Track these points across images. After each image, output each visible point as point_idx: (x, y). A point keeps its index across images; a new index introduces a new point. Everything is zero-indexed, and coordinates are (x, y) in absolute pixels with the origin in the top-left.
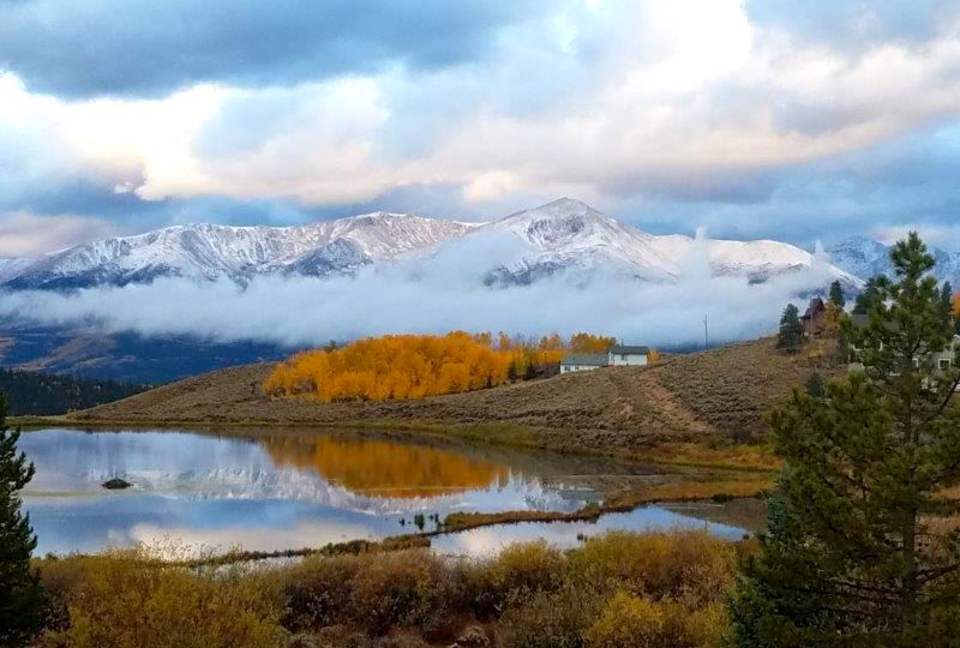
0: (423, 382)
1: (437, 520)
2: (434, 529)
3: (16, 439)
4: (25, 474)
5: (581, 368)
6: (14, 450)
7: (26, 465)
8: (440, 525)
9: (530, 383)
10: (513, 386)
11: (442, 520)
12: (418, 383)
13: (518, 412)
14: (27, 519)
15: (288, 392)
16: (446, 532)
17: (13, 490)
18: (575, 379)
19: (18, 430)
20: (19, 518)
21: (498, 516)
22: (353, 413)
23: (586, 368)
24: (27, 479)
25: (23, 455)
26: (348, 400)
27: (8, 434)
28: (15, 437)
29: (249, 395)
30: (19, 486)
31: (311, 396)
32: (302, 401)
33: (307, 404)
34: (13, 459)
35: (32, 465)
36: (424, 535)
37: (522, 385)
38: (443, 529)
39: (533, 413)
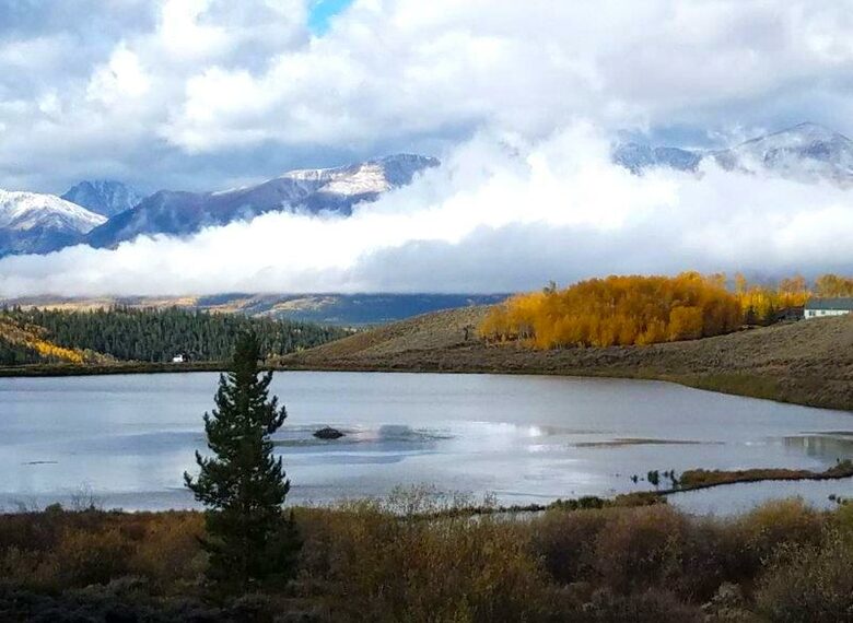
0: (651, 327)
1: (672, 477)
2: (671, 487)
3: (267, 384)
4: (277, 418)
5: (828, 313)
6: (266, 394)
7: (278, 409)
8: (675, 482)
9: (770, 329)
10: (752, 333)
11: (677, 478)
12: (644, 329)
13: (756, 361)
14: (280, 462)
15: (503, 338)
16: (683, 490)
17: (265, 434)
18: (822, 324)
19: (270, 374)
20: (273, 462)
21: (740, 473)
22: (574, 361)
23: (834, 313)
24: (280, 423)
25: (275, 399)
26: (568, 346)
27: (260, 377)
28: (267, 380)
29: (463, 340)
30: (272, 430)
31: (528, 342)
32: (518, 347)
33: (524, 350)
34: (266, 403)
35: (284, 409)
36: (660, 493)
37: (761, 331)
38: (680, 487)
39: (774, 362)
